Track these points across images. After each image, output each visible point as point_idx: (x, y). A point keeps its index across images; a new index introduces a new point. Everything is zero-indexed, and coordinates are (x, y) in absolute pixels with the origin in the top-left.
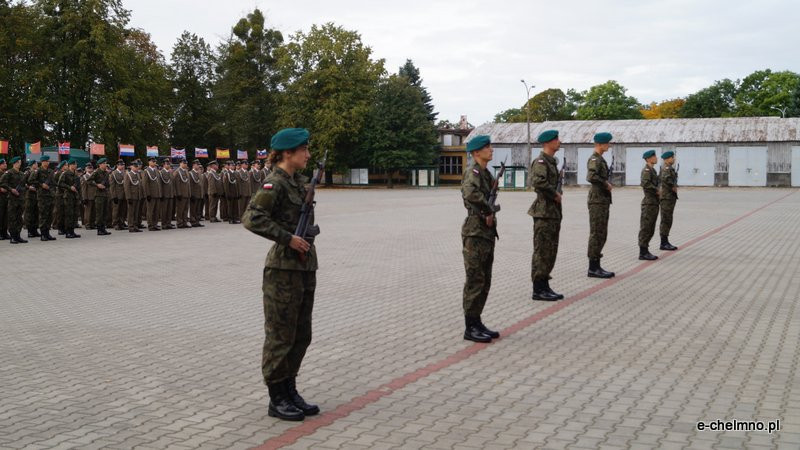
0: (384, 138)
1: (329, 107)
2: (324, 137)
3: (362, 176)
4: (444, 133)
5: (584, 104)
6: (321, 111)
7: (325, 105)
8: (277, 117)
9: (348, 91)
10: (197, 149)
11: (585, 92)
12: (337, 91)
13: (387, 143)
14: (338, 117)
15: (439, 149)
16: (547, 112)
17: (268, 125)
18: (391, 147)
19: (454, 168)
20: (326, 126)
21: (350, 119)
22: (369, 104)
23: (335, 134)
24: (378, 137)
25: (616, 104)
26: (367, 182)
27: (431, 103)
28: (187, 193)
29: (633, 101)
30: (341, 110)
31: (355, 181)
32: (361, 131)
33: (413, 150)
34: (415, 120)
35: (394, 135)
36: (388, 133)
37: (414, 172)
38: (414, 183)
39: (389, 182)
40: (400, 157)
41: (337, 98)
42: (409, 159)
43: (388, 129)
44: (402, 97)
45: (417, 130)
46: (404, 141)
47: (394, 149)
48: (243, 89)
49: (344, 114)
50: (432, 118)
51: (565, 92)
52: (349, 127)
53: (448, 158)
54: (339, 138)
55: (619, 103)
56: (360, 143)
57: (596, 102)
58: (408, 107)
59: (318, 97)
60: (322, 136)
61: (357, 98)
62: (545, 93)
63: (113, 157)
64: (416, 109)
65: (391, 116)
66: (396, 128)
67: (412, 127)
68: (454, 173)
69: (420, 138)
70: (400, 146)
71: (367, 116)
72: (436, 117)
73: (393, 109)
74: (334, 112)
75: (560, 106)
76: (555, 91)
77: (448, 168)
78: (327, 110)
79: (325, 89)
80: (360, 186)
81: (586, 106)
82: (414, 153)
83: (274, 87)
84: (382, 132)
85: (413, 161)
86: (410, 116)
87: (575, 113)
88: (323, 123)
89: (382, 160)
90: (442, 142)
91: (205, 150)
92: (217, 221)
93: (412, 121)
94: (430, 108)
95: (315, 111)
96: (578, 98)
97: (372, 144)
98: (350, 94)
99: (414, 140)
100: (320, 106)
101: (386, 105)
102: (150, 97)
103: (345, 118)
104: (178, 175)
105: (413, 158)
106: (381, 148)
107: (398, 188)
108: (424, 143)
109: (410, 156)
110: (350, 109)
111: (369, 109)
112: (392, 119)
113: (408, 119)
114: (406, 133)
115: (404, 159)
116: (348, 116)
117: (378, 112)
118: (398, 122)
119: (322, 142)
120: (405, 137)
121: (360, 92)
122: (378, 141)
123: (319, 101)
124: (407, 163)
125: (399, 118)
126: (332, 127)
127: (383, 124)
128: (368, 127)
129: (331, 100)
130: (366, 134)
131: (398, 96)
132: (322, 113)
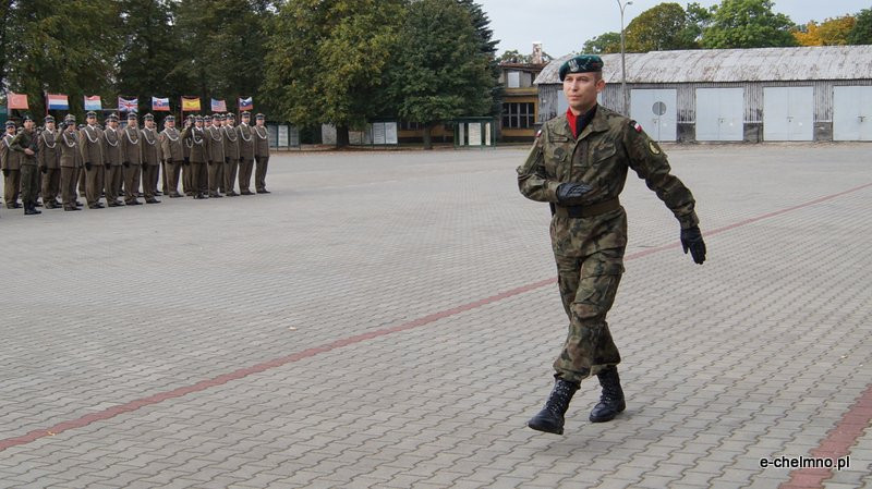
0: (417, 79)
1: (339, 36)
2: (332, 78)
3: (390, 132)
4: (507, 69)
5: (712, 25)
6: (327, 43)
7: (333, 33)
8: (267, 51)
9: (367, 13)
10: (155, 99)
11: (714, 8)
12: (350, 13)
13: (423, 86)
14: (353, 50)
15: (500, 92)
16: (659, 37)
17: (255, 63)
18: (428, 92)
19: (523, 119)
20: (336, 63)
21: (370, 53)
22: (396, 30)
23: (350, 72)
24: (410, 76)
25: (757, 25)
26: (395, 142)
27: (489, 27)
28: (137, 157)
29: (782, 21)
30: (357, 40)
31: (379, 140)
32: (385, 70)
33: (459, 95)
34: (462, 53)
35: (432, 74)
36: (423, 72)
37: (462, 126)
38: (462, 142)
39: (427, 142)
40: (441, 106)
41: (350, 22)
42: (454, 108)
43: (424, 65)
44: (443, 19)
45: (465, 67)
46: (447, 82)
47: (434, 95)
48: (218, 13)
49: (361, 46)
50: (489, 49)
51: (685, 9)
52: (368, 64)
53: (514, 106)
54: (354, 79)
55: (763, 23)
56: (385, 86)
57: (729, 21)
58: (454, 35)
59: (323, 22)
60: (330, 77)
61: (379, 22)
62: (657, 10)
63: (39, 111)
64: (463, 36)
65: (428, 47)
66: (435, 65)
67: (457, 63)
68: (524, 126)
69: (468, 78)
70: (441, 91)
71: (393, 48)
72: (496, 46)
73: (431, 37)
74: (346, 43)
75: (679, 28)
76: (670, 6)
77: (514, 119)
78: (337, 41)
79: (332, 10)
80: (386, 147)
81: (714, 29)
82: (461, 100)
83: (263, 8)
84: (415, 70)
85: (460, 111)
86: (455, 48)
87: (699, 39)
88: (332, 59)
89: (416, 109)
90: (506, 82)
91: (166, 100)
92: (177, 195)
93: (457, 54)
94: (486, 34)
95: (319, 43)
96: (703, 15)
97: (403, 86)
98: (370, 16)
99: (461, 81)
100: (327, 35)
101: (421, 31)
102: (87, 27)
103: (363, 51)
104: (125, 135)
105: (460, 106)
106: (414, 93)
107: (440, 149)
108: (475, 85)
109: (456, 104)
110: (370, 37)
111: (397, 38)
112: (429, 52)
113: (452, 51)
114: (449, 71)
115: (446, 108)
116: (367, 48)
117: (409, 43)
118: (438, 55)
119: (329, 85)
120: (448, 77)
121: (383, 14)
122: (410, 84)
123: (325, 28)
124: (452, 114)
125: (439, 50)
126: (343, 64)
127: (417, 60)
128: (396, 63)
129: (343, 26)
130: (392, 73)
131: (438, 19)
132: (330, 45)
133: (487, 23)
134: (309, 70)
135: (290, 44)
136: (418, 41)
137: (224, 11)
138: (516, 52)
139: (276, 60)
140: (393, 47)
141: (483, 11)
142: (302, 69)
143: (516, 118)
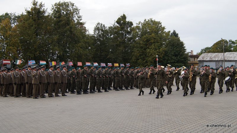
0: (172, 59)
1: (152, 48)
5: (235, 45)
6: (149, 50)
7: (150, 48)
11: (236, 41)
12: (154, 43)
13: (173, 61)
14: (155, 52)
18: (174, 62)
21: (160, 52)
24: (170, 59)
30: (156, 49)
32: (163, 57)
35: (175, 58)
36: (173, 57)
41: (154, 45)
43: (173, 56)
45: (183, 56)
46: (179, 60)
47: (176, 63)
48: (120, 42)
49: (157, 51)
51: (228, 41)
60: (150, 59)
62: (221, 41)
65: (174, 51)
66: (176, 55)
69: (185, 59)
73: (175, 49)
74: (154, 50)
75: (226, 46)
82: (183, 64)
84: (171, 57)
87: (232, 49)
88: (150, 54)
91: (111, 64)
93: (182, 53)
95: (147, 50)
96: (233, 43)
97: (168, 61)
99: (183, 60)
100: (148, 48)
101: (172, 47)
109: (181, 65)
110: (160, 49)
111: (166, 49)
113: (180, 52)
114: (179, 57)
117: (170, 50)
118: (177, 53)
122: (169, 60)
123: (148, 46)
125: (177, 52)
126: (153, 55)
127: (172, 54)
128: (166, 55)
130: (165, 58)
136: (172, 50)
139: (135, 54)
140: (166, 51)
142: (142, 57)
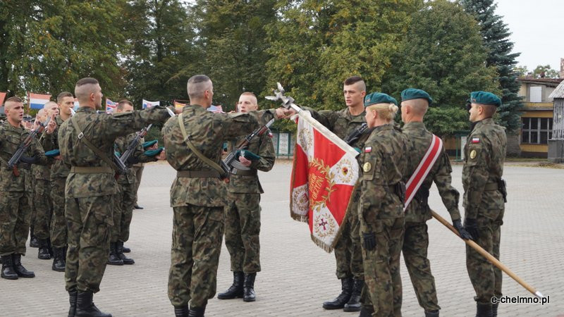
1: (340, 44)
4: (529, 83)
7: (335, 40)
8: (268, 57)
9: (371, 19)
12: (353, 19)
14: (353, 58)
19: (543, 135)
20: (335, 71)
21: (370, 61)
22: (400, 39)
27: (510, 39)
30: (359, 48)
34: (467, 64)
35: (434, 83)
37: (463, 140)
40: (441, 118)
41: (352, 30)
42: (457, 120)
43: (426, 75)
44: (448, 28)
45: (469, 77)
46: (450, 94)
49: (362, 53)
52: (368, 73)
53: (535, 121)
59: (327, 29)
60: (329, 85)
61: (382, 29)
64: (468, 46)
65: (431, 57)
66: (438, 75)
67: (461, 74)
68: (543, 142)
72: (516, 59)
73: (435, 46)
74: (346, 52)
77: (534, 135)
78: (338, 48)
79: (336, 17)
86: (459, 58)
88: (333, 66)
90: (527, 96)
93: (460, 64)
94: (506, 47)
95: (320, 50)
98: (372, 24)
103: (363, 59)
109: (458, 117)
110: (371, 45)
111: (399, 47)
112: (431, 61)
113: (455, 62)
114: (452, 82)
115: (447, 120)
116: (367, 56)
117: (412, 52)
118: (441, 65)
119: (328, 93)
120: (451, 88)
121: (387, 22)
123: (327, 35)
124: (453, 126)
125: (442, 60)
126: (343, 72)
127: (419, 69)
128: (397, 72)
129: (345, 33)
130: (393, 82)
131: (443, 28)
132: (330, 52)
133: (508, 35)
134: (310, 77)
135: (292, 51)
136: (421, 50)
137: (229, 16)
138: (548, 67)
139: (276, 66)
140: (395, 56)
141: (504, 23)
142: (302, 76)
143: (536, 133)
